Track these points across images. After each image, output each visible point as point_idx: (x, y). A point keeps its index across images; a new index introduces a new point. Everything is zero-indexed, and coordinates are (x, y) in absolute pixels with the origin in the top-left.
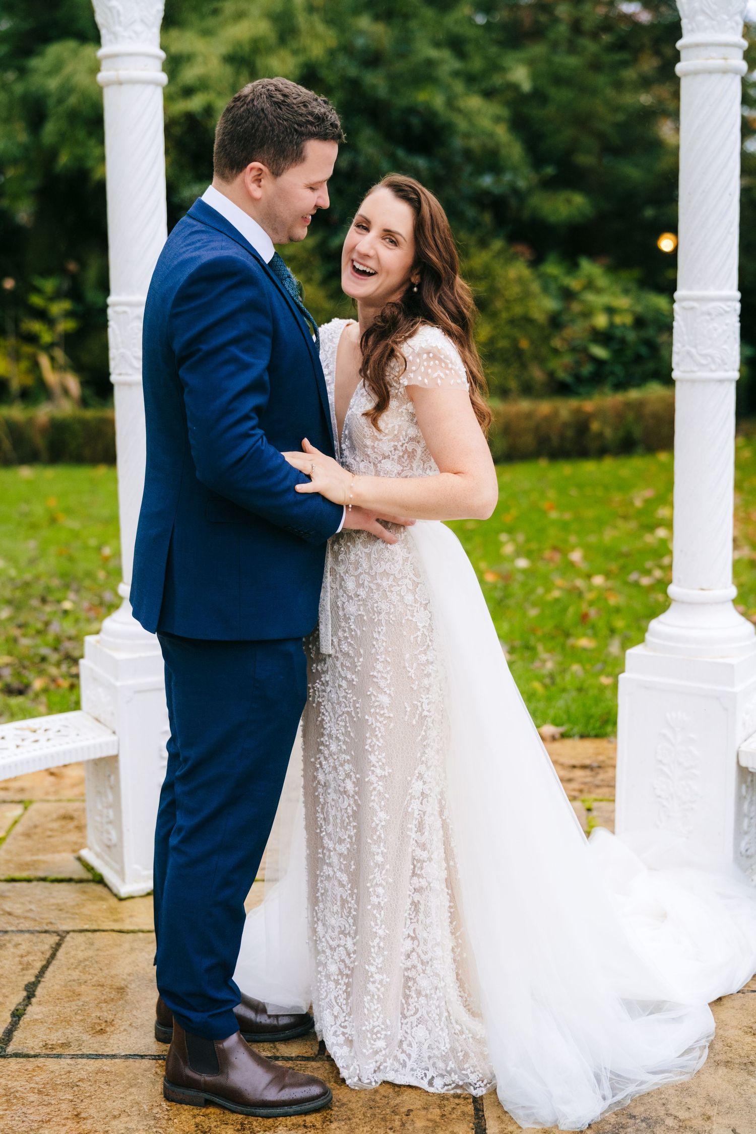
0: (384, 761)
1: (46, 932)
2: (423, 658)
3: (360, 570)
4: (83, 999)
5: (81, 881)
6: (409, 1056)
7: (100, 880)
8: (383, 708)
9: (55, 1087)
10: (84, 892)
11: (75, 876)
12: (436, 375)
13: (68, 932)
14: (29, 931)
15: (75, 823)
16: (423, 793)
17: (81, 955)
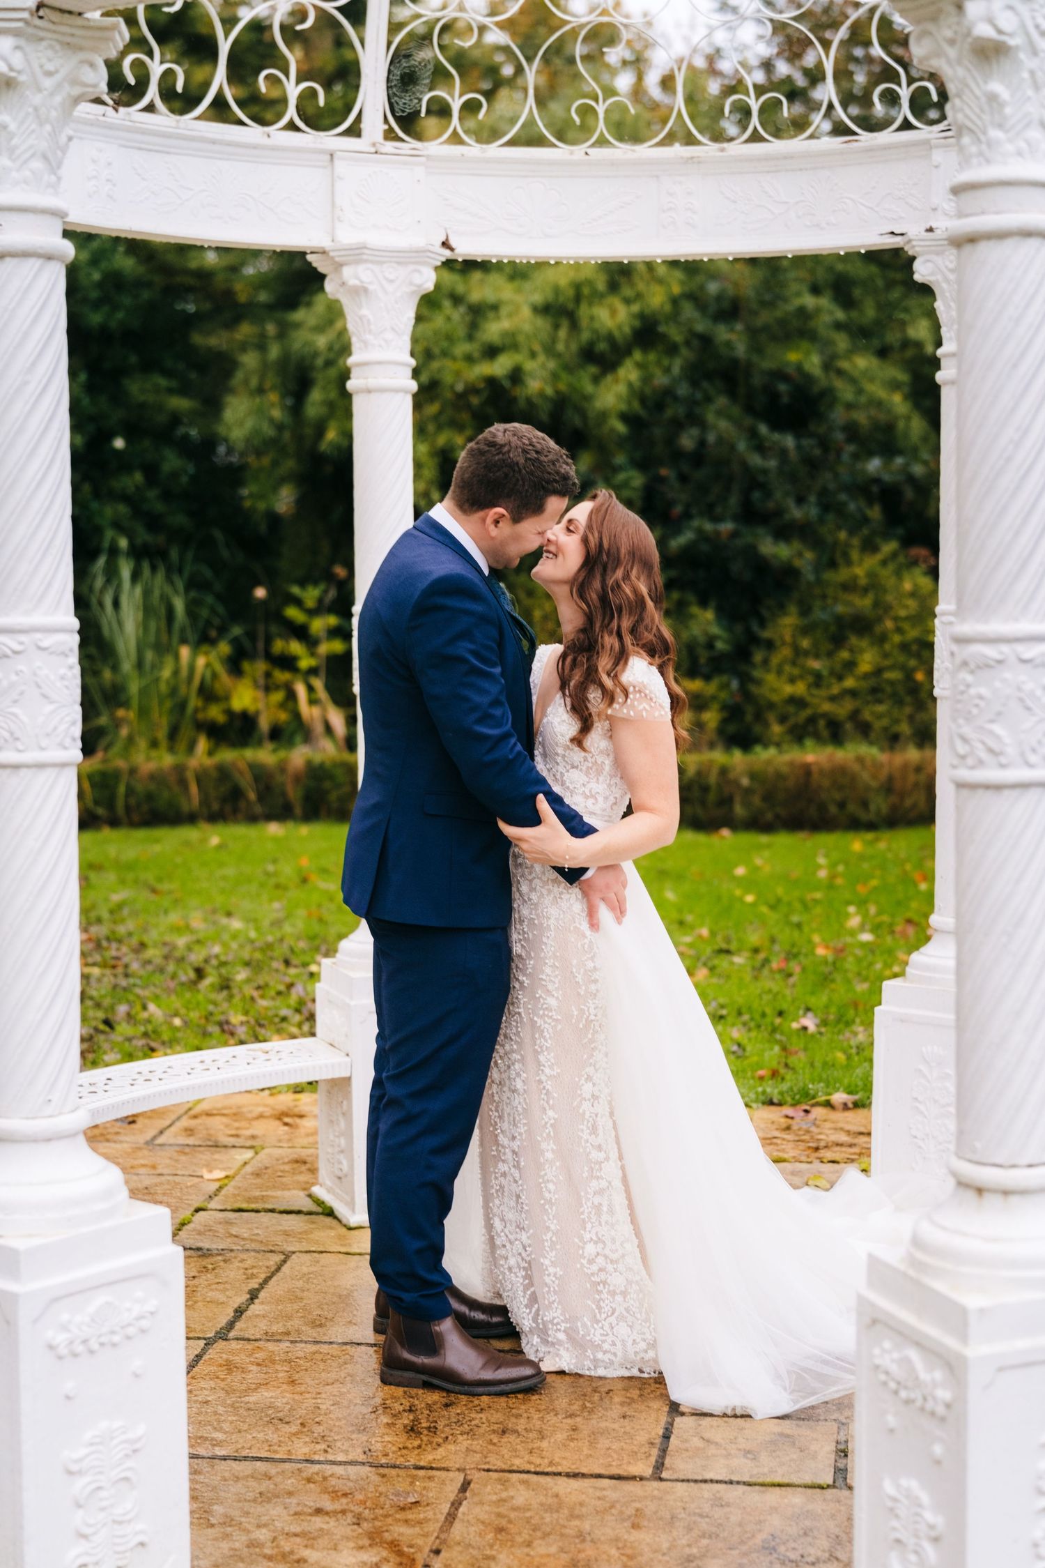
0: (553, 1061)
1: (271, 1251)
2: (590, 965)
3: (534, 875)
4: (305, 1301)
5: (310, 1213)
6: (615, 1354)
7: (330, 1213)
8: (551, 1010)
9: (273, 1362)
10: (313, 1223)
11: (304, 1209)
12: (641, 707)
13: (294, 1253)
14: (254, 1251)
15: (308, 1166)
16: (593, 1095)
17: (305, 1270)
